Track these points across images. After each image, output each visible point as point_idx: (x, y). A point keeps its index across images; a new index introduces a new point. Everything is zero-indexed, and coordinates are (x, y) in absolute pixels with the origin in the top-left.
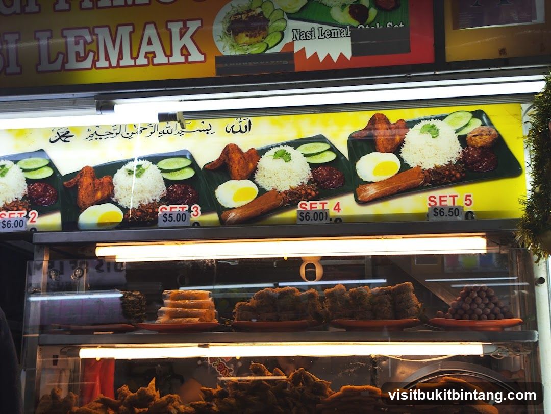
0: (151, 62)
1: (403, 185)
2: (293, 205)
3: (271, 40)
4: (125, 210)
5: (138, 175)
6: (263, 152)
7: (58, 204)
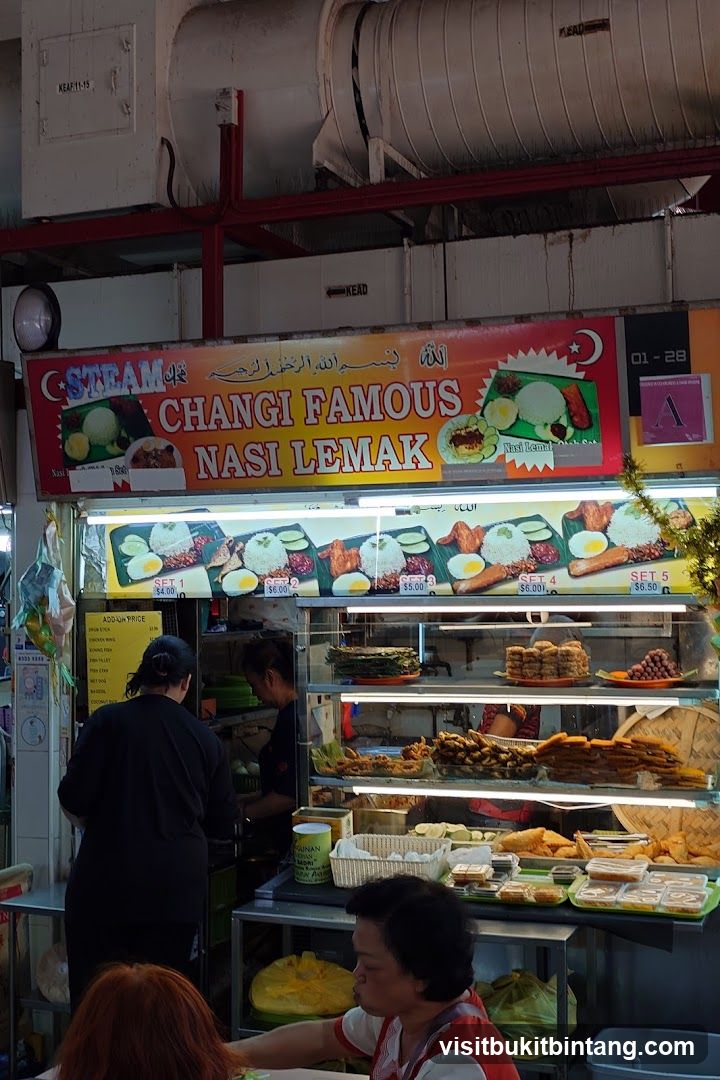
0: (387, 468)
1: (609, 561)
2: (515, 577)
3: (487, 452)
4: (371, 579)
5: (381, 548)
6: (487, 529)
7: (315, 573)
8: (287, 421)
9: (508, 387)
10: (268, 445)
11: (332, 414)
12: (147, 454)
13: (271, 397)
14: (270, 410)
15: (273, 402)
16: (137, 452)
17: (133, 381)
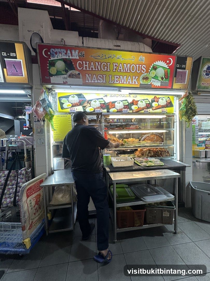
0: (129, 83)
1: (158, 107)
2: (143, 110)
3: (149, 82)
4: (117, 109)
5: (119, 104)
6: (139, 101)
7: (106, 108)
8: (109, 70)
9: (155, 68)
10: (103, 75)
11: (119, 69)
12: (73, 75)
13: (105, 64)
14: (105, 67)
16: (70, 74)
17: (70, 55)
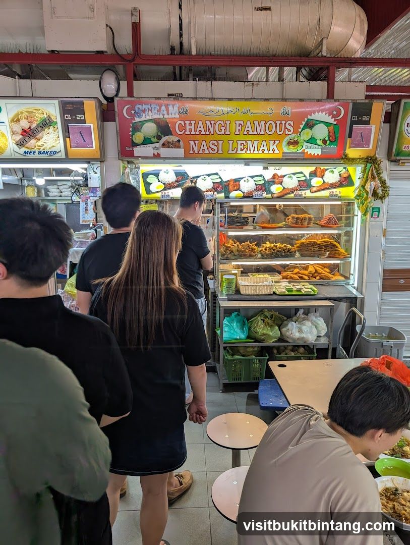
0: (263, 152)
1: (323, 187)
2: (293, 192)
3: (299, 148)
4: (244, 193)
5: (247, 182)
6: (285, 176)
7: (223, 190)
8: (228, 133)
9: (310, 125)
10: (219, 142)
11: (245, 131)
12: (169, 143)
14: (221, 128)
15: (223, 125)
16: (165, 142)
17: (165, 112)
